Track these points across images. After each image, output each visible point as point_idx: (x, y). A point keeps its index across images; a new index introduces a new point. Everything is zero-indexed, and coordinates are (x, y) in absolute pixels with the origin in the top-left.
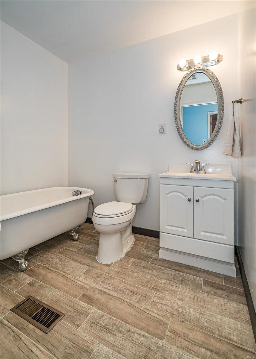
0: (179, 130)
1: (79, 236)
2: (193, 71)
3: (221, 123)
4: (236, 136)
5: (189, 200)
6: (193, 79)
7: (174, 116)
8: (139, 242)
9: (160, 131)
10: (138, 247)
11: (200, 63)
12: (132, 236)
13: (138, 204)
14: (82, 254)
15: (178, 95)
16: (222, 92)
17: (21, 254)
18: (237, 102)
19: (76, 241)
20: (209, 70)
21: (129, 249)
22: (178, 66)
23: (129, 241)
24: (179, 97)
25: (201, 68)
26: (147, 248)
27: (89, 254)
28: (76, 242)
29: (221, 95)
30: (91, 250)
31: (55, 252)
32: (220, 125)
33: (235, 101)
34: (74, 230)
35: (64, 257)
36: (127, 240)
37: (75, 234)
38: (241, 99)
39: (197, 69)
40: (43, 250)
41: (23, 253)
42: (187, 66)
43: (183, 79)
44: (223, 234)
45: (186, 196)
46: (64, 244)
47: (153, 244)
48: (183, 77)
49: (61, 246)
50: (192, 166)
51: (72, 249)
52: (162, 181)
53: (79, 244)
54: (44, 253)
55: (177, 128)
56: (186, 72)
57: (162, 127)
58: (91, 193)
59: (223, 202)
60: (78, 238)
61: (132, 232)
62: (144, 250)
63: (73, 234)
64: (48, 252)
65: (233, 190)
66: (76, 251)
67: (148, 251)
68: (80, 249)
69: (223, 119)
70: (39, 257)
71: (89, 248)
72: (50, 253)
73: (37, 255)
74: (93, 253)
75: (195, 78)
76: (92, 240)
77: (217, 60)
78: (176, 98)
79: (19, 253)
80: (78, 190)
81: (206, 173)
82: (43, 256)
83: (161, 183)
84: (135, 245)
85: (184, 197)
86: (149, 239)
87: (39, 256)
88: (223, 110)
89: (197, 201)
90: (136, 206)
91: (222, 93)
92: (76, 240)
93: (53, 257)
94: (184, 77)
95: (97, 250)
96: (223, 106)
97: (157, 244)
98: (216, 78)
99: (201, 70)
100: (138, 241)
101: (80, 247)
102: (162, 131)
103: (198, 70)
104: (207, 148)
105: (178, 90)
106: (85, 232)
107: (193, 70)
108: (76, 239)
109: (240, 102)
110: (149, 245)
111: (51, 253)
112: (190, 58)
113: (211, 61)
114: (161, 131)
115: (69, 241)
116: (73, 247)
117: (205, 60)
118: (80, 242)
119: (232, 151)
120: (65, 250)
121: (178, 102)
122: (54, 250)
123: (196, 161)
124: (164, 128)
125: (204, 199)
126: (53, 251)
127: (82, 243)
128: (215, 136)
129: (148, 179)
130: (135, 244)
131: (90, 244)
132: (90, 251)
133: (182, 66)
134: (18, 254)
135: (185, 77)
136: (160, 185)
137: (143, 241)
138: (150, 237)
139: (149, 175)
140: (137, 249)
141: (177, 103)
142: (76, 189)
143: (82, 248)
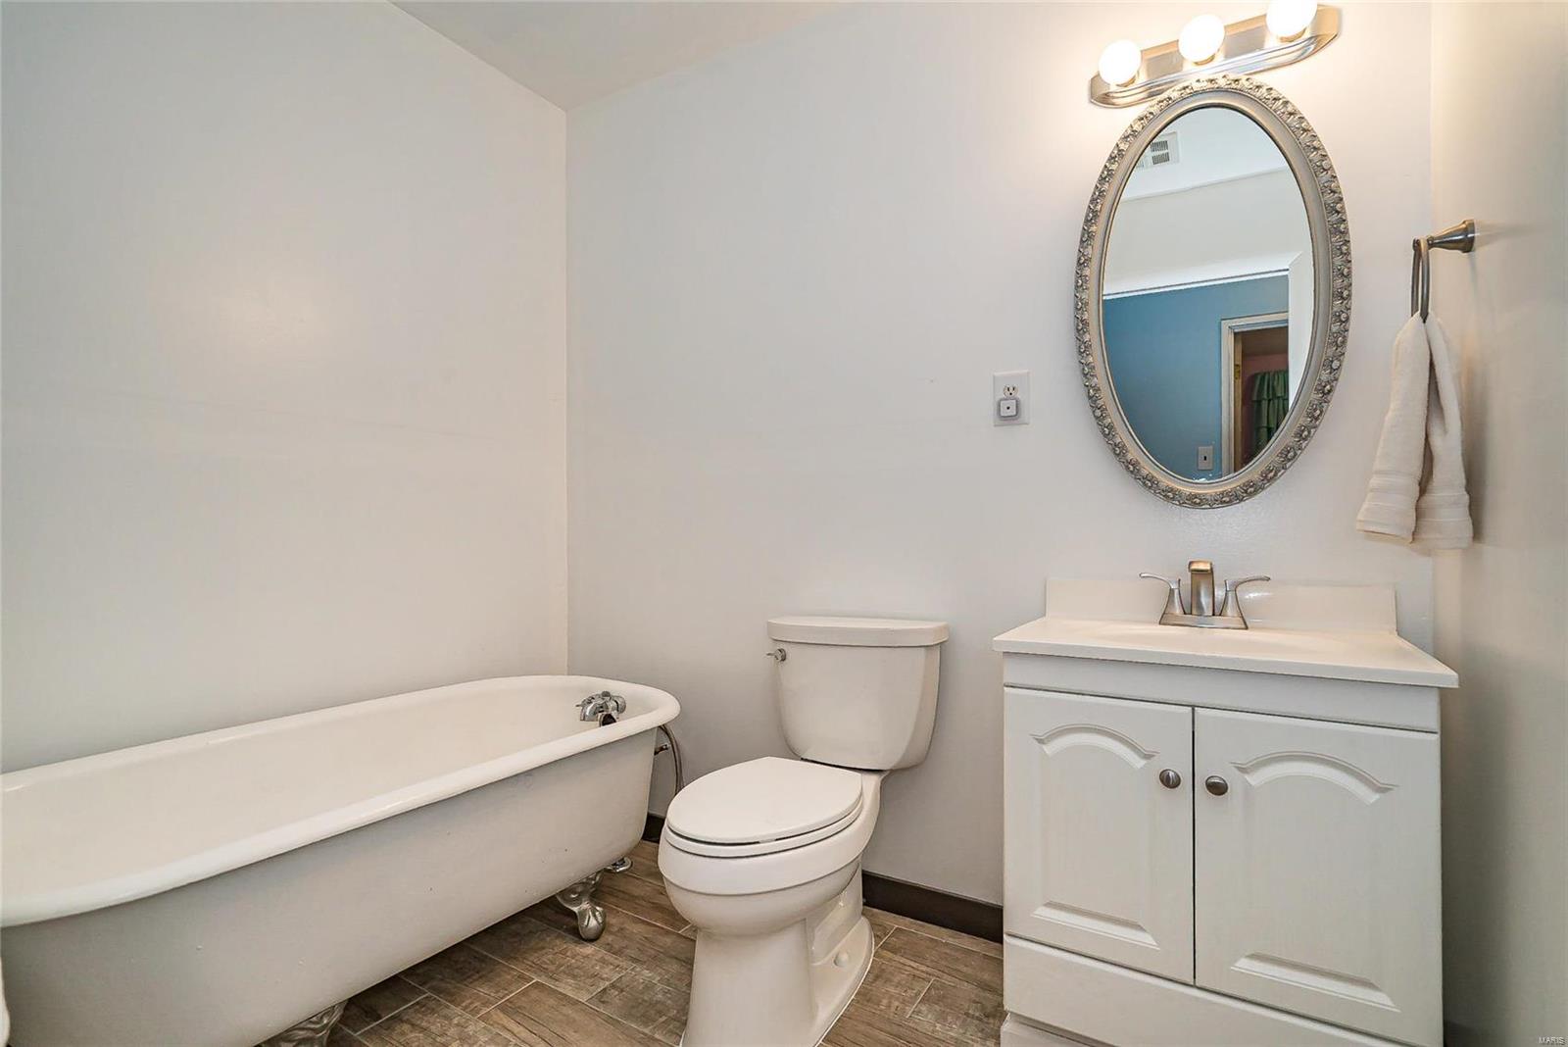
0: (1100, 403)
1: (604, 915)
2: (1176, 102)
3: (1335, 364)
4: (1445, 432)
5: (1169, 781)
6: (1156, 160)
7: (1073, 334)
8: (897, 958)
9: (999, 410)
10: (892, 990)
11: (1212, 58)
12: (862, 929)
13: (892, 771)
14: (610, 1020)
15: (1094, 228)
16: (1341, 199)
17: (301, 1033)
18: (1445, 243)
19: (591, 940)
20: (1263, 90)
21: (843, 1002)
22: (1096, 81)
23: (844, 957)
24: (1098, 241)
25: (1222, 83)
26: (937, 998)
27: (646, 1024)
28: (589, 949)
29: (1335, 217)
30: (660, 996)
31: (486, 1004)
32: (1325, 376)
33: (1432, 239)
34: (579, 890)
35: (524, 1034)
36: (836, 949)
37: (585, 905)
38: (1470, 228)
39: (1197, 87)
40: (433, 989)
41: (313, 1026)
42: (1142, 79)
43: (1122, 146)
44: (1373, 981)
45: (1147, 757)
46: (534, 957)
47: (967, 978)
48: (1120, 134)
49: (518, 968)
50: (1172, 591)
51: (566, 988)
52: (1012, 672)
53: (603, 961)
54: (432, 1004)
55: (1090, 398)
56: (1140, 110)
57: (1010, 391)
58: (663, 708)
59: (1372, 801)
60: (603, 928)
61: (861, 901)
62: (924, 1008)
63: (575, 909)
64: (453, 998)
65: (1436, 738)
66: (584, 998)
67: (942, 1017)
68: (605, 989)
69: (1344, 342)
70: (406, 1027)
71: (649, 987)
72: (458, 1010)
73: (397, 1019)
74: (664, 1018)
75: (1165, 158)
76: (668, 941)
77: (1307, 35)
78: (1082, 242)
79: (294, 1028)
80: (606, 694)
81: (1247, 628)
82: (424, 1024)
83: (1005, 681)
84: (877, 977)
85: (1140, 763)
86: (947, 944)
87: (408, 1021)
88: (1345, 293)
89: (1217, 789)
90: (883, 782)
91: (1343, 208)
92: (592, 937)
93: (471, 1030)
94: (1125, 138)
95: (686, 998)
96: (1349, 276)
97: (986, 976)
98: (1305, 130)
99: (1219, 90)
100: (890, 955)
101: (608, 979)
102: (1010, 413)
103: (1204, 92)
104: (1251, 495)
105: (1093, 201)
106: (637, 892)
107: (1175, 95)
108: (591, 935)
109: (1463, 242)
110: (947, 980)
111: (465, 1009)
112: (1158, 38)
113: (1271, 43)
114: (1005, 412)
115: (558, 942)
116: (574, 977)
117: (1246, 38)
118: (610, 948)
119: (1418, 518)
120: (534, 994)
121: (1094, 264)
122: (483, 990)
123: (1194, 567)
124: (1019, 396)
125: (1254, 779)
126: (478, 997)
127: (618, 953)
128: (1299, 435)
129: (942, 650)
130: (877, 974)
131: (654, 960)
132: (652, 1004)
133: (1113, 79)
134: (287, 1031)
135: (1131, 135)
136: (1003, 691)
137: (918, 957)
138: (951, 932)
139: (946, 628)
140: (885, 1002)
141: (1087, 272)
142: (600, 685)
143: (613, 986)
